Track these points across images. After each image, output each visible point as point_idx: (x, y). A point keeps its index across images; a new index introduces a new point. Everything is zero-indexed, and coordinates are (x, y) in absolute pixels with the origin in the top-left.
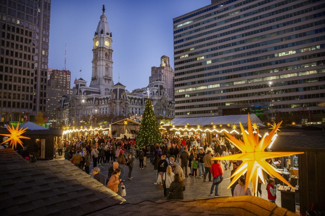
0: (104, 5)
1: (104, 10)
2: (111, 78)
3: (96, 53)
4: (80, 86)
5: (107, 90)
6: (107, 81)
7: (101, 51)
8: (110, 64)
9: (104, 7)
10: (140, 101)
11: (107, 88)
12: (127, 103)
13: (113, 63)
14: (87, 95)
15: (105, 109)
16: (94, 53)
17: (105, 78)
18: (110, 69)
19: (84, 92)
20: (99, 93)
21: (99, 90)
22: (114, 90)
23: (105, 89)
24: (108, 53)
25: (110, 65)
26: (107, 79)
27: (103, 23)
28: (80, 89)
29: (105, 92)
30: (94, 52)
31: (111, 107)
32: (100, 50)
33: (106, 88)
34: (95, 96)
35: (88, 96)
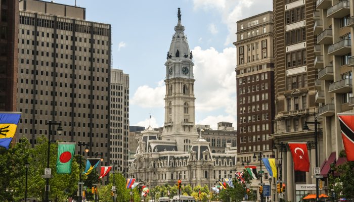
0: (179, 9)
1: (179, 16)
2: (192, 123)
3: (170, 86)
4: (149, 139)
5: (187, 142)
6: (187, 129)
7: (177, 85)
8: (192, 102)
9: (179, 12)
10: (231, 160)
11: (187, 140)
12: (210, 165)
13: (194, 99)
14: (158, 151)
15: (183, 173)
16: (168, 85)
17: (183, 124)
18: (190, 110)
19: (155, 148)
20: (176, 148)
21: (176, 143)
22: (194, 147)
23: (184, 141)
24: (187, 85)
25: (190, 103)
26: (187, 126)
27: (179, 39)
28: (149, 143)
29: (185, 146)
30: (166, 85)
31: (190, 170)
32: (175, 83)
33: (186, 138)
34: (170, 154)
35: (160, 153)
